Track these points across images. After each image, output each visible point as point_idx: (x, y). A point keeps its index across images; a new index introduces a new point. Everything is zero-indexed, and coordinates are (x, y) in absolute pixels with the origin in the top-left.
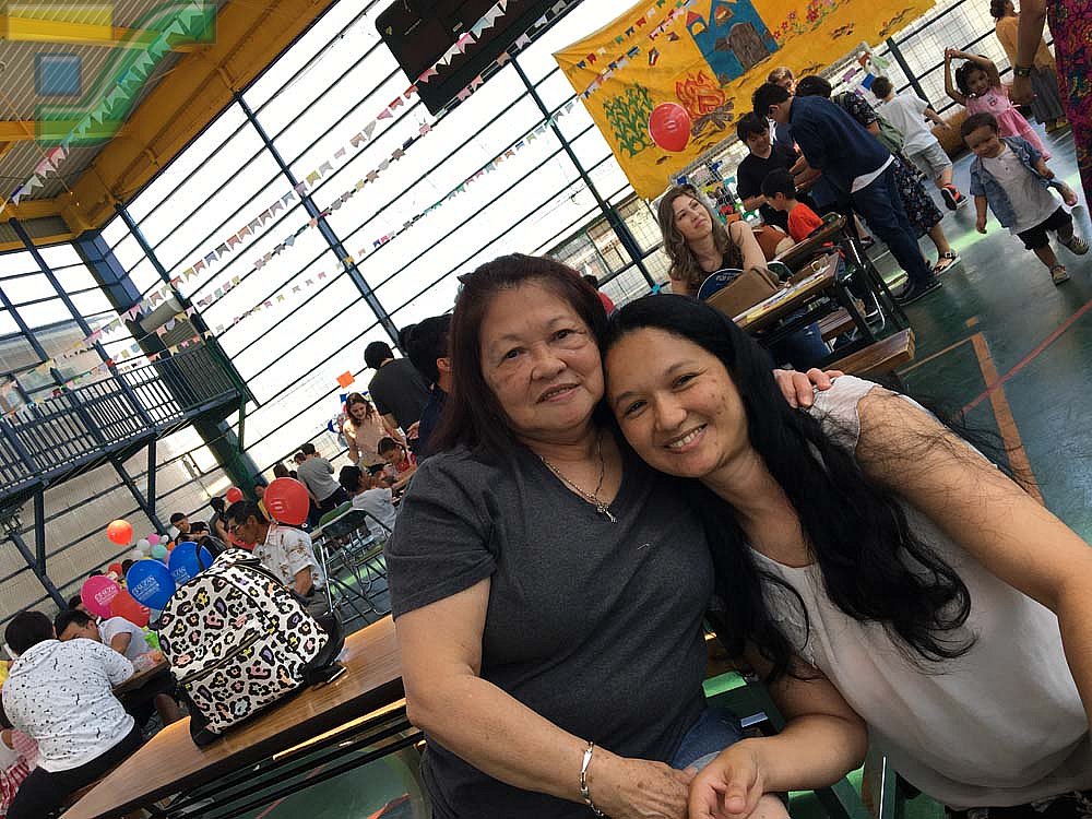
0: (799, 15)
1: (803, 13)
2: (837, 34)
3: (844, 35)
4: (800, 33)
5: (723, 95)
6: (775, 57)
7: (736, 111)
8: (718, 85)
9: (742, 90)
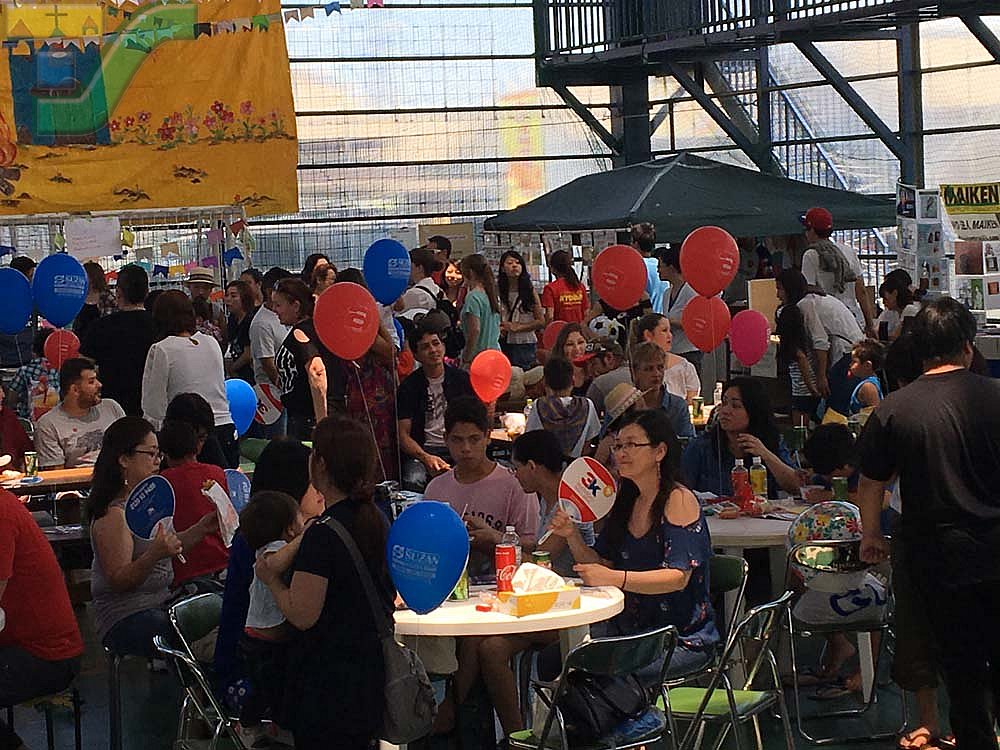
0: (151, 121)
1: (157, 122)
2: (181, 173)
3: (188, 181)
4: (144, 143)
5: (14, 157)
6: (102, 150)
7: (20, 186)
8: (15, 138)
9: (41, 167)
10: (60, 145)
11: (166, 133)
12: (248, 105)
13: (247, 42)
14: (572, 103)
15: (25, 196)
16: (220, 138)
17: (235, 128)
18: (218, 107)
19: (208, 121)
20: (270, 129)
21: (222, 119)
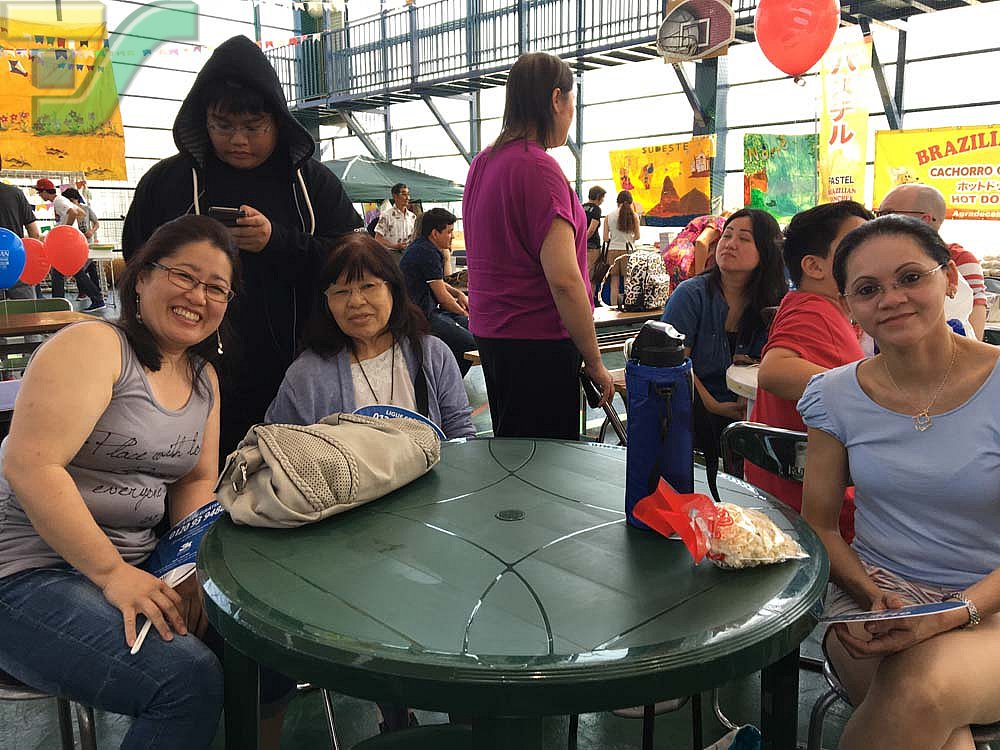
2: (51, 151)
3: (56, 156)
4: (25, 131)
12: (93, 114)
16: (75, 133)
17: (85, 127)
18: (73, 114)
19: (67, 122)
20: (107, 130)
21: (76, 121)
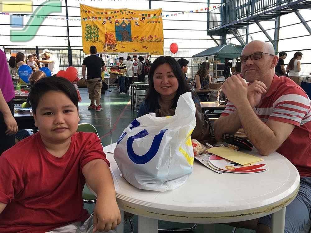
0: (139, 38)
5: (115, 43)
6: (130, 42)
7: (116, 48)
8: (115, 40)
9: (120, 45)
10: (123, 41)
11: (141, 40)
12: (156, 36)
13: (156, 25)
14: (213, 39)
15: (117, 49)
16: (150, 41)
17: (153, 40)
18: (150, 36)
19: (149, 38)
20: (159, 40)
21: (151, 38)
